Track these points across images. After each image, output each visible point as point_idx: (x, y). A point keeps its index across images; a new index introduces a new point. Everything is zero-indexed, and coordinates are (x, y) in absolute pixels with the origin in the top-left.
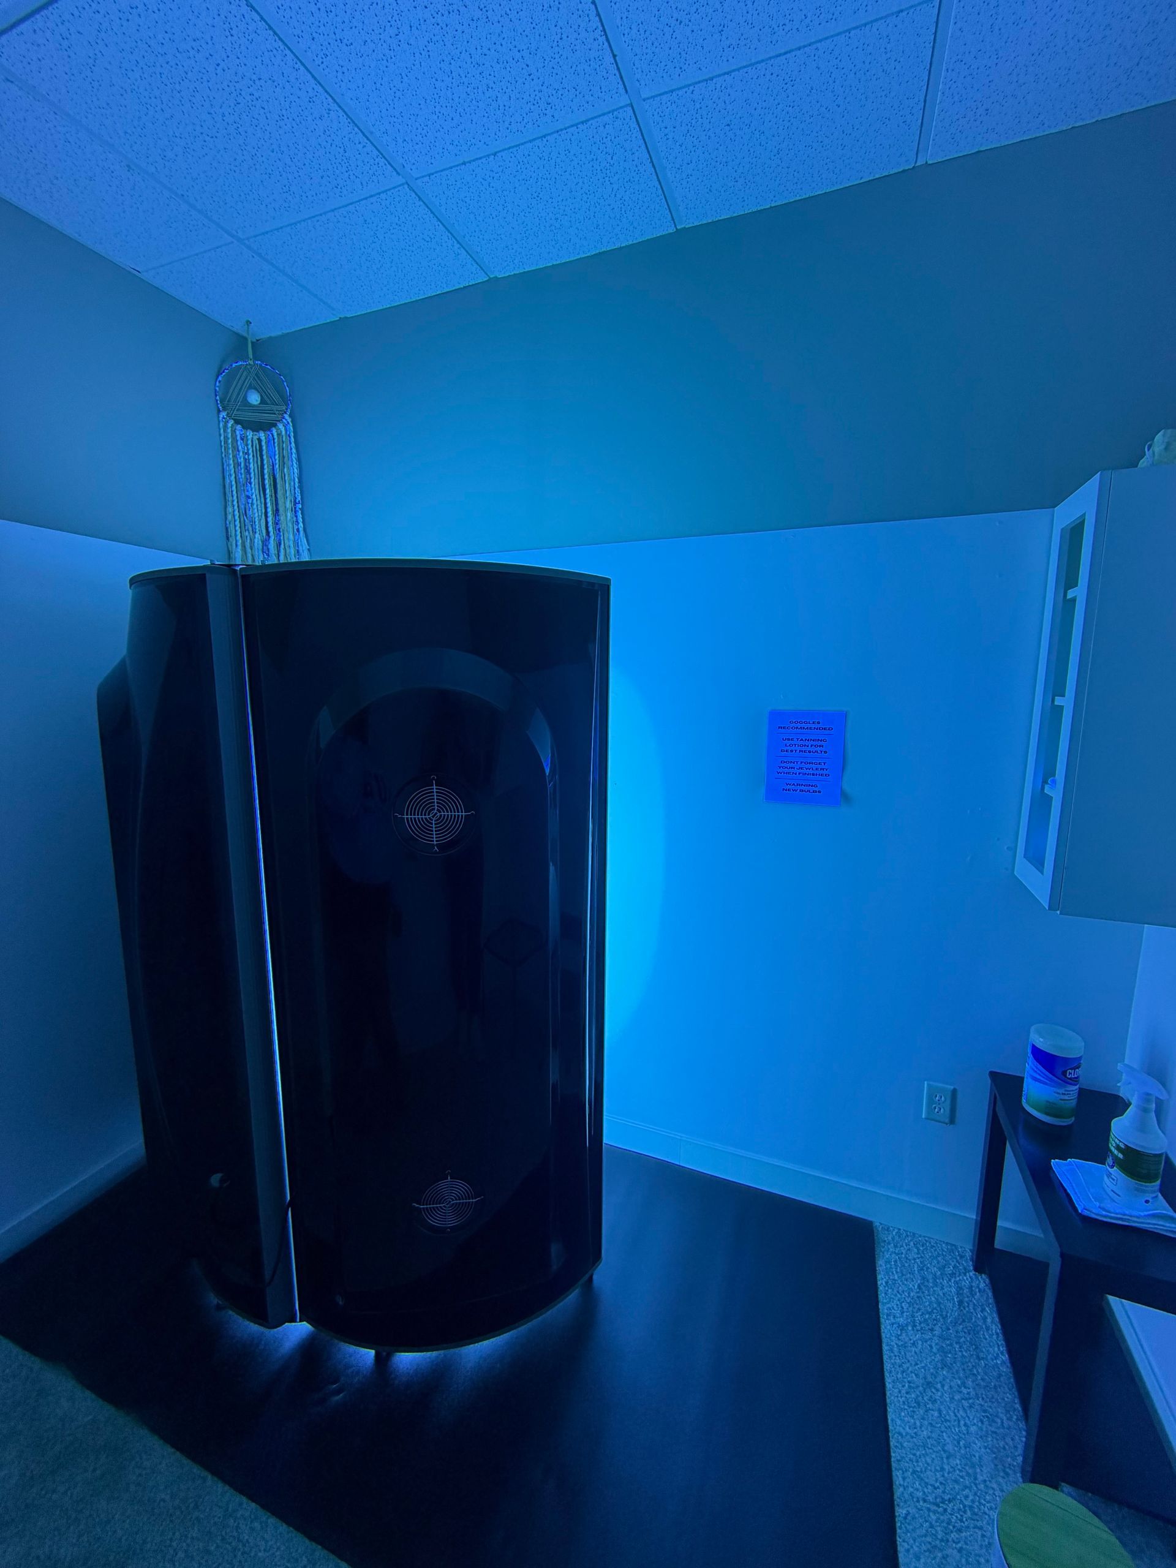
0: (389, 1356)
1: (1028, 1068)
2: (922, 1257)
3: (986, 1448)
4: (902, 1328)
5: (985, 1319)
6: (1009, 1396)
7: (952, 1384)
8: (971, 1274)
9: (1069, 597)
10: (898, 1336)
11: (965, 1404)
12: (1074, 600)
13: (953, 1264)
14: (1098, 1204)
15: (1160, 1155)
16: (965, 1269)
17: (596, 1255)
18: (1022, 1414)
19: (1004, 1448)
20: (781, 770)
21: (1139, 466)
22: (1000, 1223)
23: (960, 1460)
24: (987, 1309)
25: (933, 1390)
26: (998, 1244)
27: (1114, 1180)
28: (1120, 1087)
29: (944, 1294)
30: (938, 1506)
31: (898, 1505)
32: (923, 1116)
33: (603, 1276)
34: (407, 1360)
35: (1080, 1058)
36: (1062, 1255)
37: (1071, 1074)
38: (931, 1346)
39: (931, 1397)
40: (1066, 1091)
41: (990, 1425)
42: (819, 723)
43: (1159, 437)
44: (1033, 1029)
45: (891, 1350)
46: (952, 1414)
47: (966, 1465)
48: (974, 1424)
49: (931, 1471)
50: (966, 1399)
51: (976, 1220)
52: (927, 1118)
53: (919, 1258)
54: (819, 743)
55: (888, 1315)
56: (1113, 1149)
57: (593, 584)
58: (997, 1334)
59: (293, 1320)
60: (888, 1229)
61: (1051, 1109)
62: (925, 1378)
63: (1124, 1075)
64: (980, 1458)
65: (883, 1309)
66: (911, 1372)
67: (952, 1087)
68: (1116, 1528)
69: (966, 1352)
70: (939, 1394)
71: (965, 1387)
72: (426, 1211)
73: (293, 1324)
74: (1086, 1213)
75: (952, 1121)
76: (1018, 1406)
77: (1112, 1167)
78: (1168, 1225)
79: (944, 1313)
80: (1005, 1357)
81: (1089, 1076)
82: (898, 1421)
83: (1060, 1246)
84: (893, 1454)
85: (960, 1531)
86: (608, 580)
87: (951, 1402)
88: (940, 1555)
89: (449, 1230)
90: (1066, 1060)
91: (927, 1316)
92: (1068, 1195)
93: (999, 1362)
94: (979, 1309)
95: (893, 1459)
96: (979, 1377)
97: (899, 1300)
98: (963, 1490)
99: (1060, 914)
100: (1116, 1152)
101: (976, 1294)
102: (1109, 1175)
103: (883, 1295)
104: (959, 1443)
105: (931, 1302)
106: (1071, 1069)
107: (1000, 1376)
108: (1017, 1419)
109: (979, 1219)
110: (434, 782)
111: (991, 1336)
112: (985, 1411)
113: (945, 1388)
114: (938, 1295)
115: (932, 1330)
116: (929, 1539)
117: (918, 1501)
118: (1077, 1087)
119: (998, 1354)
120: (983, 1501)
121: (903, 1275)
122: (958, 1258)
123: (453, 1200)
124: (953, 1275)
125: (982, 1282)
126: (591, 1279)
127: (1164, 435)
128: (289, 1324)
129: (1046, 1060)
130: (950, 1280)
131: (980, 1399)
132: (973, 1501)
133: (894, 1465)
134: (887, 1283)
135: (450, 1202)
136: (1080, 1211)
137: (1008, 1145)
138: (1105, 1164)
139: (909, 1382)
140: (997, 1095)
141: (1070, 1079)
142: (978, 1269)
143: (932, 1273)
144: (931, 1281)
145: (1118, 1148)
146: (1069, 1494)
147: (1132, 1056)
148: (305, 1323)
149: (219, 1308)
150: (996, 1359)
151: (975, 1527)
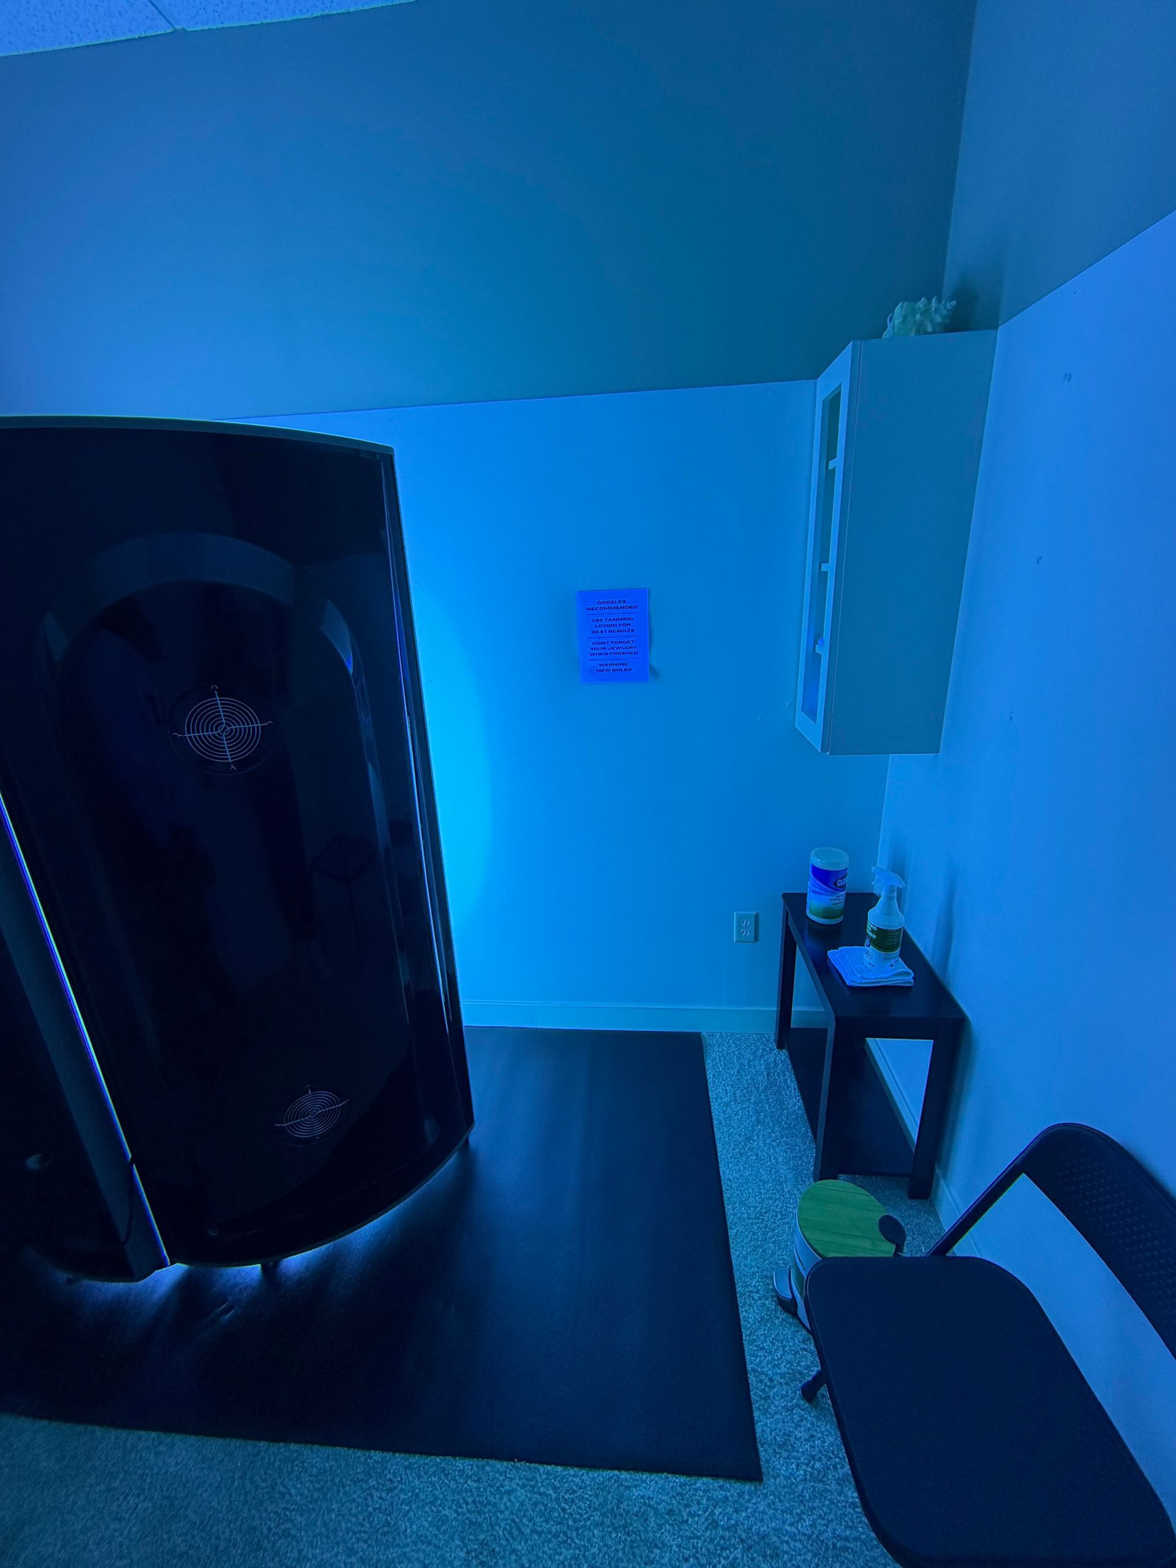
0: (277, 1264)
1: (810, 884)
2: (739, 1049)
3: (789, 1169)
4: (727, 1105)
5: (786, 1081)
6: (804, 1128)
7: (765, 1133)
8: (775, 1051)
9: (830, 467)
10: (724, 1112)
11: (774, 1144)
12: (833, 471)
13: (762, 1048)
14: (859, 975)
15: (900, 929)
16: (771, 1049)
17: (470, 1121)
18: (812, 1138)
19: (802, 1165)
20: (594, 652)
21: (883, 337)
22: (794, 1008)
23: (772, 1183)
24: (787, 1073)
25: (751, 1142)
26: (793, 1026)
27: (870, 955)
28: (874, 885)
29: (756, 1072)
30: (758, 1219)
31: (730, 1228)
32: (735, 941)
33: (477, 1137)
34: (295, 1262)
35: (846, 870)
36: (837, 1019)
37: (840, 883)
38: (748, 1112)
39: (750, 1147)
40: (837, 897)
41: (792, 1153)
42: (624, 602)
43: (898, 309)
44: (813, 853)
45: (720, 1123)
46: (765, 1154)
47: (776, 1185)
48: (781, 1156)
49: (752, 1197)
50: (775, 1141)
51: (777, 1011)
52: (737, 942)
53: (737, 1050)
54: (626, 622)
55: (716, 1099)
56: (869, 932)
57: (374, 454)
58: (795, 1089)
59: (162, 1265)
60: (713, 1035)
61: (827, 913)
62: (746, 1135)
63: (877, 876)
64: (785, 1177)
65: (712, 1095)
66: (735, 1134)
67: (755, 912)
68: (874, 1192)
69: (773, 1108)
70: (756, 1143)
71: (774, 1133)
72: (291, 1128)
73: (164, 1269)
74: (852, 984)
75: (756, 939)
76: (810, 1134)
77: (869, 946)
78: (905, 978)
79: (757, 1086)
80: (800, 1104)
81: (852, 884)
82: (726, 1172)
83: (836, 1014)
84: (724, 1195)
85: (773, 1230)
86: (390, 449)
87: (764, 1146)
88: (761, 1250)
89: (318, 1138)
90: (836, 873)
91: (745, 1091)
92: (840, 975)
93: (796, 1108)
94: (781, 1076)
95: (725, 1199)
96: (783, 1123)
97: (723, 1085)
98: (775, 1202)
99: (830, 754)
100: (871, 934)
101: (779, 1065)
102: (867, 952)
103: (712, 1085)
104: (771, 1172)
105: (747, 1080)
106: (840, 879)
107: (797, 1117)
108: (810, 1143)
109: (779, 1009)
110: (216, 692)
111: (790, 1092)
112: (788, 1144)
113: (760, 1138)
114: (752, 1073)
115: (749, 1100)
116: (753, 1243)
117: (744, 1221)
118: (844, 892)
119: (795, 1103)
120: (788, 1205)
121: (725, 1066)
122: (765, 1042)
123: (318, 1110)
124: (763, 1055)
125: (784, 1054)
126: (467, 1141)
127: (902, 308)
128: (159, 1271)
129: (824, 877)
130: (760, 1060)
131: (785, 1137)
132: (782, 1208)
133: (726, 1202)
134: (714, 1075)
135: (315, 1113)
136: (848, 984)
137: (797, 947)
138: (864, 946)
139: (734, 1142)
140: (789, 912)
141: (839, 887)
142: (780, 1046)
143: (747, 1059)
144: (746, 1065)
145: (873, 931)
146: (844, 1180)
147: (882, 861)
148: (177, 1264)
149: (70, 1282)
150: (794, 1106)
151: (784, 1223)
